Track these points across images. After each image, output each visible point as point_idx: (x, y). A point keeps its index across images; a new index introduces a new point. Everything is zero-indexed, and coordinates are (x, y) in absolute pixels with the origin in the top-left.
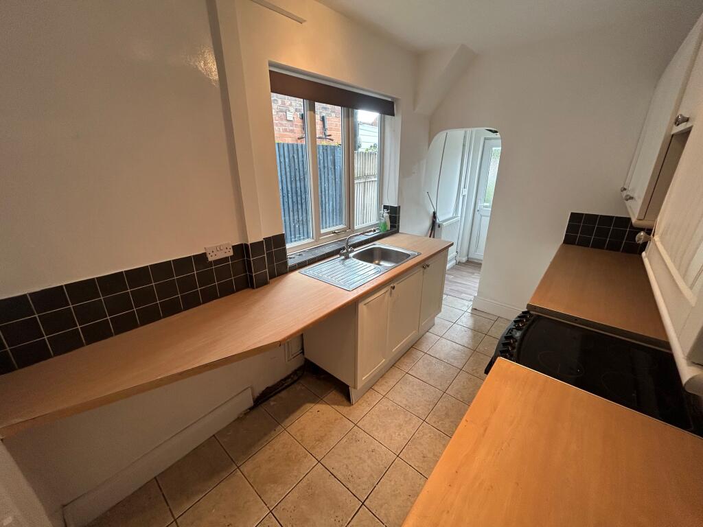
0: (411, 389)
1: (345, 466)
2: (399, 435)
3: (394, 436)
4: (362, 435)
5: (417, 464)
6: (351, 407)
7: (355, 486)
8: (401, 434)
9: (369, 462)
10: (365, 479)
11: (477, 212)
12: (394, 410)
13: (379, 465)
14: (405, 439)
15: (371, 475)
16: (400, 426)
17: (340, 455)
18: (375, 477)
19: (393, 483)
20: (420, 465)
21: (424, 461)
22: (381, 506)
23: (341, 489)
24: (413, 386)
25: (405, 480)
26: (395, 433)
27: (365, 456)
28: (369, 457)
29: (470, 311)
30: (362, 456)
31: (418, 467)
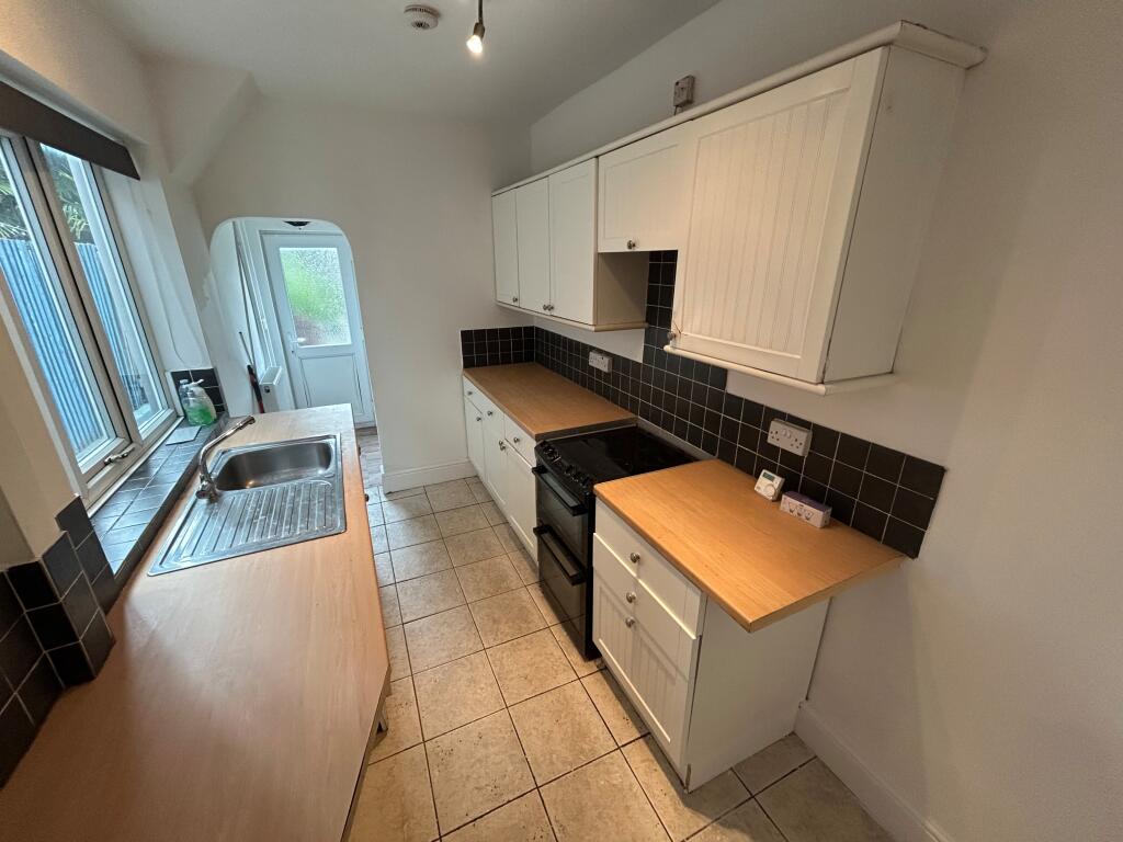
0: (431, 635)
1: (476, 791)
2: (482, 689)
3: (478, 696)
4: (446, 741)
5: (530, 690)
6: (389, 734)
7: (510, 788)
8: (482, 685)
9: (491, 749)
10: (510, 768)
11: (291, 356)
12: (443, 674)
13: (504, 738)
14: (491, 685)
15: (511, 756)
16: (472, 681)
17: (454, 793)
18: (514, 752)
19: (534, 732)
20: (532, 688)
21: (530, 681)
22: (552, 763)
23: (501, 814)
24: (429, 629)
25: (538, 715)
26: (476, 693)
27: (481, 752)
28: (485, 746)
29: (384, 499)
30: (479, 755)
31: (534, 691)
